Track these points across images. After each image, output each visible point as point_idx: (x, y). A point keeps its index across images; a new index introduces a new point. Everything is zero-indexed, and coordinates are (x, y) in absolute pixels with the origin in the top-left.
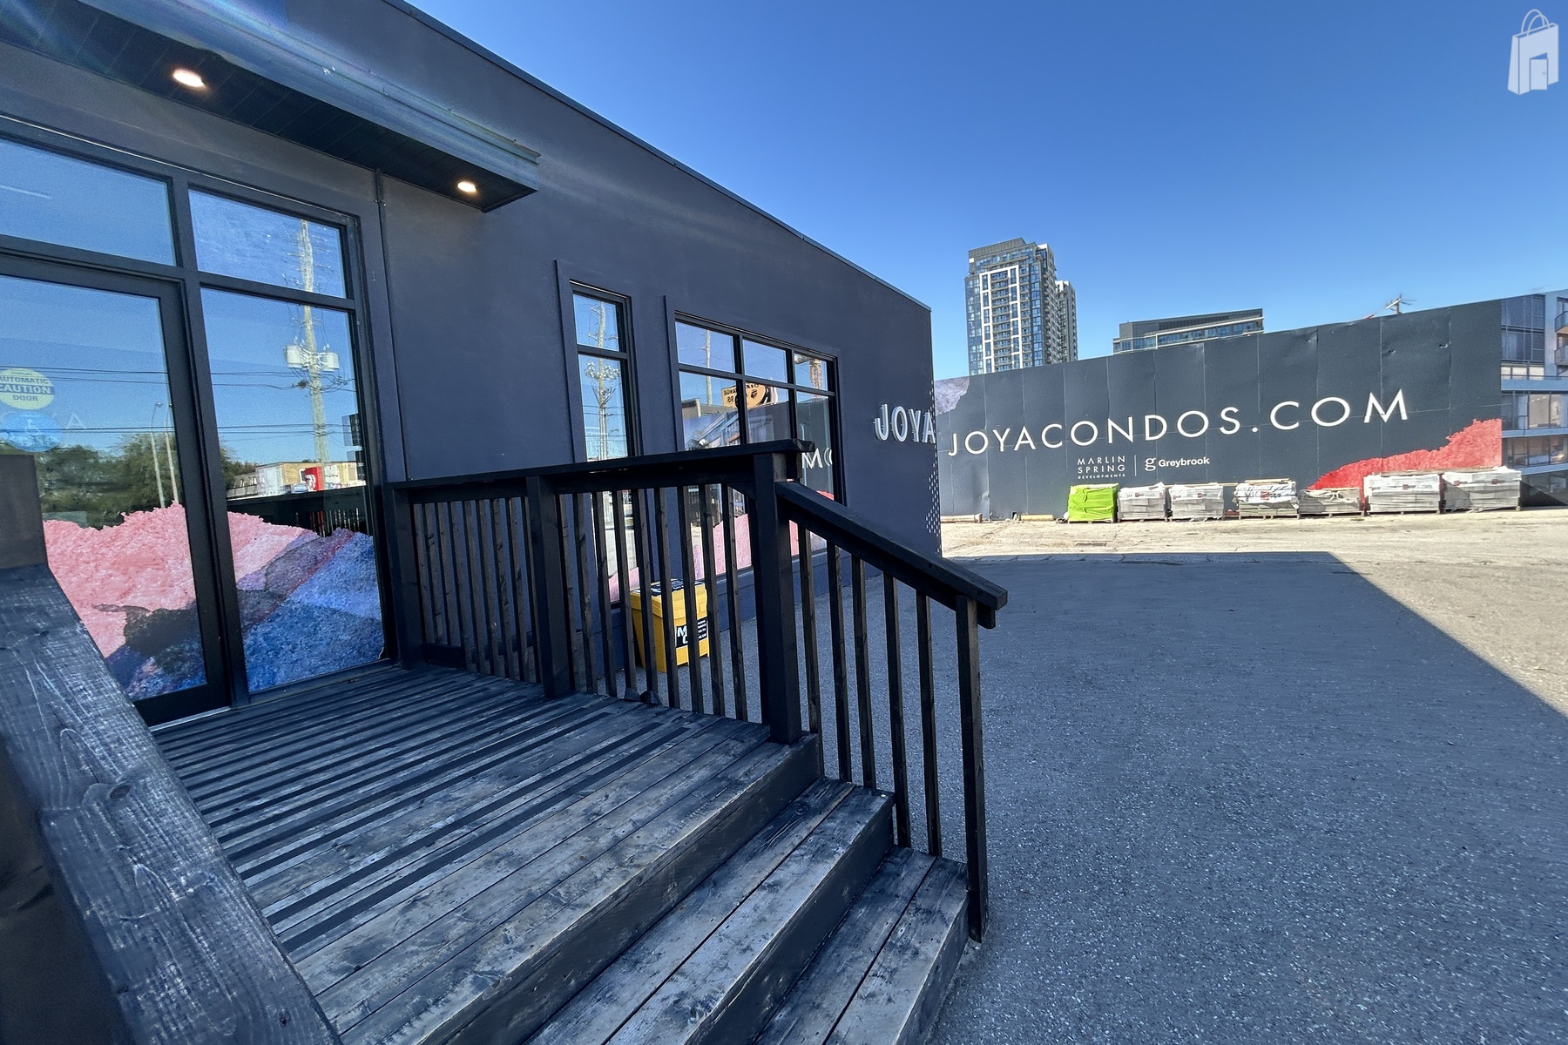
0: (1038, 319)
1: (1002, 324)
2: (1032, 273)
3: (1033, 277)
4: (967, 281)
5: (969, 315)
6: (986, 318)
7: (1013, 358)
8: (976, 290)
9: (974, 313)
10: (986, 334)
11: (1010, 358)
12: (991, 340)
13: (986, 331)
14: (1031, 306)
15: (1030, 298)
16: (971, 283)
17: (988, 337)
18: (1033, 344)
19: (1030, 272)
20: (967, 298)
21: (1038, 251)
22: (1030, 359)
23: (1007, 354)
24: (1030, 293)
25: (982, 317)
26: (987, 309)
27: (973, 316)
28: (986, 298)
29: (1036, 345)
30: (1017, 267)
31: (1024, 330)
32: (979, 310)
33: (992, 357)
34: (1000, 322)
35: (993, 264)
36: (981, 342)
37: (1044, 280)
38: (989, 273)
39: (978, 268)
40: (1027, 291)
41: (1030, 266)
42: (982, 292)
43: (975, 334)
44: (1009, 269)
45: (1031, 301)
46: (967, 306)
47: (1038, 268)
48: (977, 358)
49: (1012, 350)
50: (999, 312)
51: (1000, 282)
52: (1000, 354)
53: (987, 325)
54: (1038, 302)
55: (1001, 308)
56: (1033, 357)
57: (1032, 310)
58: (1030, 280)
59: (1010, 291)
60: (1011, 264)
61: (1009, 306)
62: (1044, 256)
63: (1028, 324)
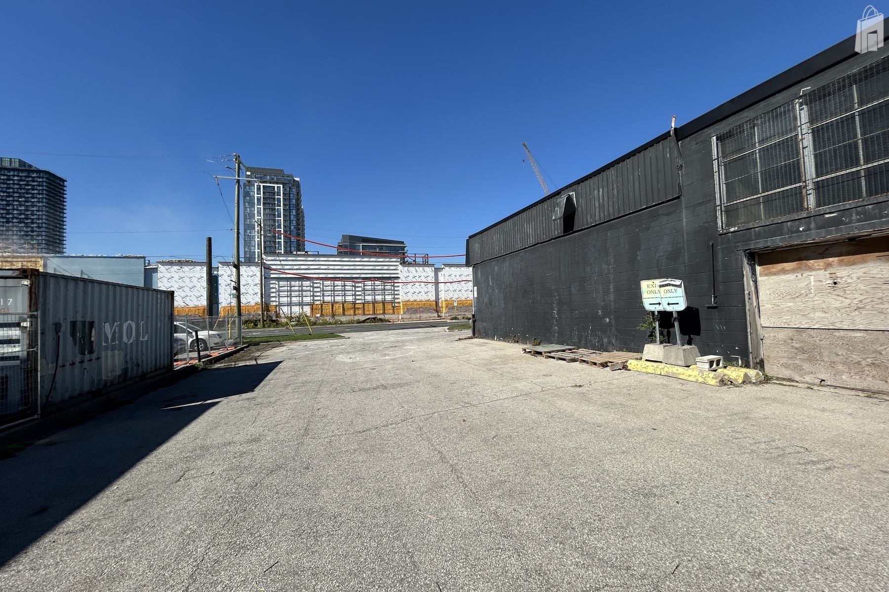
0: (294, 222)
1: (270, 220)
2: (291, 192)
3: (292, 195)
6: (259, 213)
7: (277, 243)
8: (251, 193)
9: (250, 208)
10: (258, 224)
11: (275, 242)
12: (262, 229)
13: (258, 221)
14: (290, 213)
15: (290, 207)
16: (248, 187)
18: (290, 236)
21: (294, 180)
22: (288, 245)
23: (273, 239)
24: (290, 204)
25: (256, 212)
26: (258, 207)
27: (248, 210)
28: (259, 200)
29: (292, 238)
30: (281, 186)
31: (285, 226)
32: (253, 206)
34: (268, 218)
35: (265, 180)
36: (254, 229)
38: (262, 185)
39: (254, 179)
40: (288, 203)
41: (290, 188)
42: (256, 196)
43: (250, 222)
44: (276, 186)
45: (290, 210)
47: (294, 191)
48: (250, 238)
49: (277, 238)
50: (268, 211)
51: (269, 193)
52: (268, 239)
53: (259, 218)
54: (294, 211)
55: (269, 209)
56: (290, 245)
57: (290, 215)
58: (290, 197)
59: (276, 200)
60: (277, 183)
61: (275, 209)
62: (297, 185)
63: (287, 223)
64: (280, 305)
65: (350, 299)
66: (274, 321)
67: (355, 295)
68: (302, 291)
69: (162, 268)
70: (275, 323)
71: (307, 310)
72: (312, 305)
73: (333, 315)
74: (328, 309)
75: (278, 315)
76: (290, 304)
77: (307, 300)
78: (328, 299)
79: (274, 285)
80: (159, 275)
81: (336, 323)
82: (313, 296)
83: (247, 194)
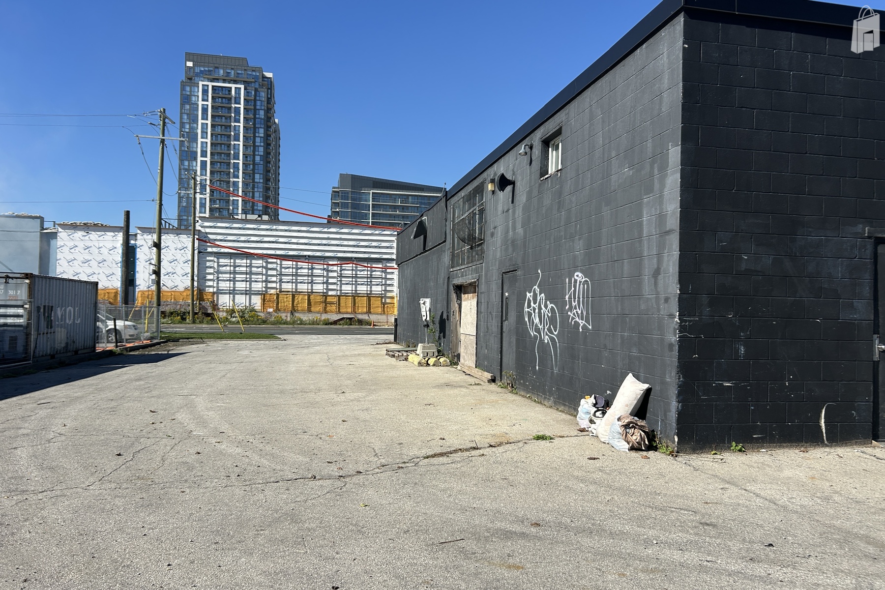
0: (261, 149)
1: (221, 144)
2: (258, 98)
3: (258, 103)
4: (183, 86)
5: (182, 124)
6: (204, 132)
7: (231, 184)
8: (193, 99)
9: (189, 123)
10: (202, 151)
12: (208, 159)
13: (202, 147)
14: (254, 133)
15: (254, 124)
16: (188, 89)
17: (204, 154)
18: (254, 174)
19: (255, 95)
20: (182, 105)
21: (264, 77)
22: (250, 189)
23: (225, 178)
24: (255, 118)
25: (199, 131)
26: (203, 123)
27: (187, 126)
28: (205, 110)
29: (257, 176)
30: (242, 87)
31: (245, 156)
32: (196, 121)
33: (208, 177)
34: (219, 141)
35: (216, 76)
36: (195, 159)
37: (269, 109)
38: (210, 84)
39: (197, 75)
40: (251, 116)
41: (256, 90)
42: (200, 103)
43: (189, 147)
44: (233, 86)
45: (255, 128)
46: (181, 113)
47: (263, 94)
48: (189, 175)
49: (231, 175)
50: (218, 130)
51: (222, 98)
52: (217, 177)
53: (204, 141)
54: (262, 131)
55: (221, 126)
56: (253, 188)
57: (255, 137)
58: (255, 105)
59: (233, 110)
60: (235, 82)
61: (230, 126)
62: (269, 85)
63: (250, 151)
64: (219, 292)
65: (319, 288)
66: (208, 315)
67: (327, 283)
68: (251, 273)
69: (63, 234)
70: (209, 317)
71: (257, 301)
72: (263, 295)
73: (293, 311)
74: (286, 302)
75: (215, 307)
76: (233, 292)
77: (258, 286)
78: (287, 287)
79: (211, 263)
80: (59, 243)
81: (294, 323)
82: (266, 281)
83: (186, 99)
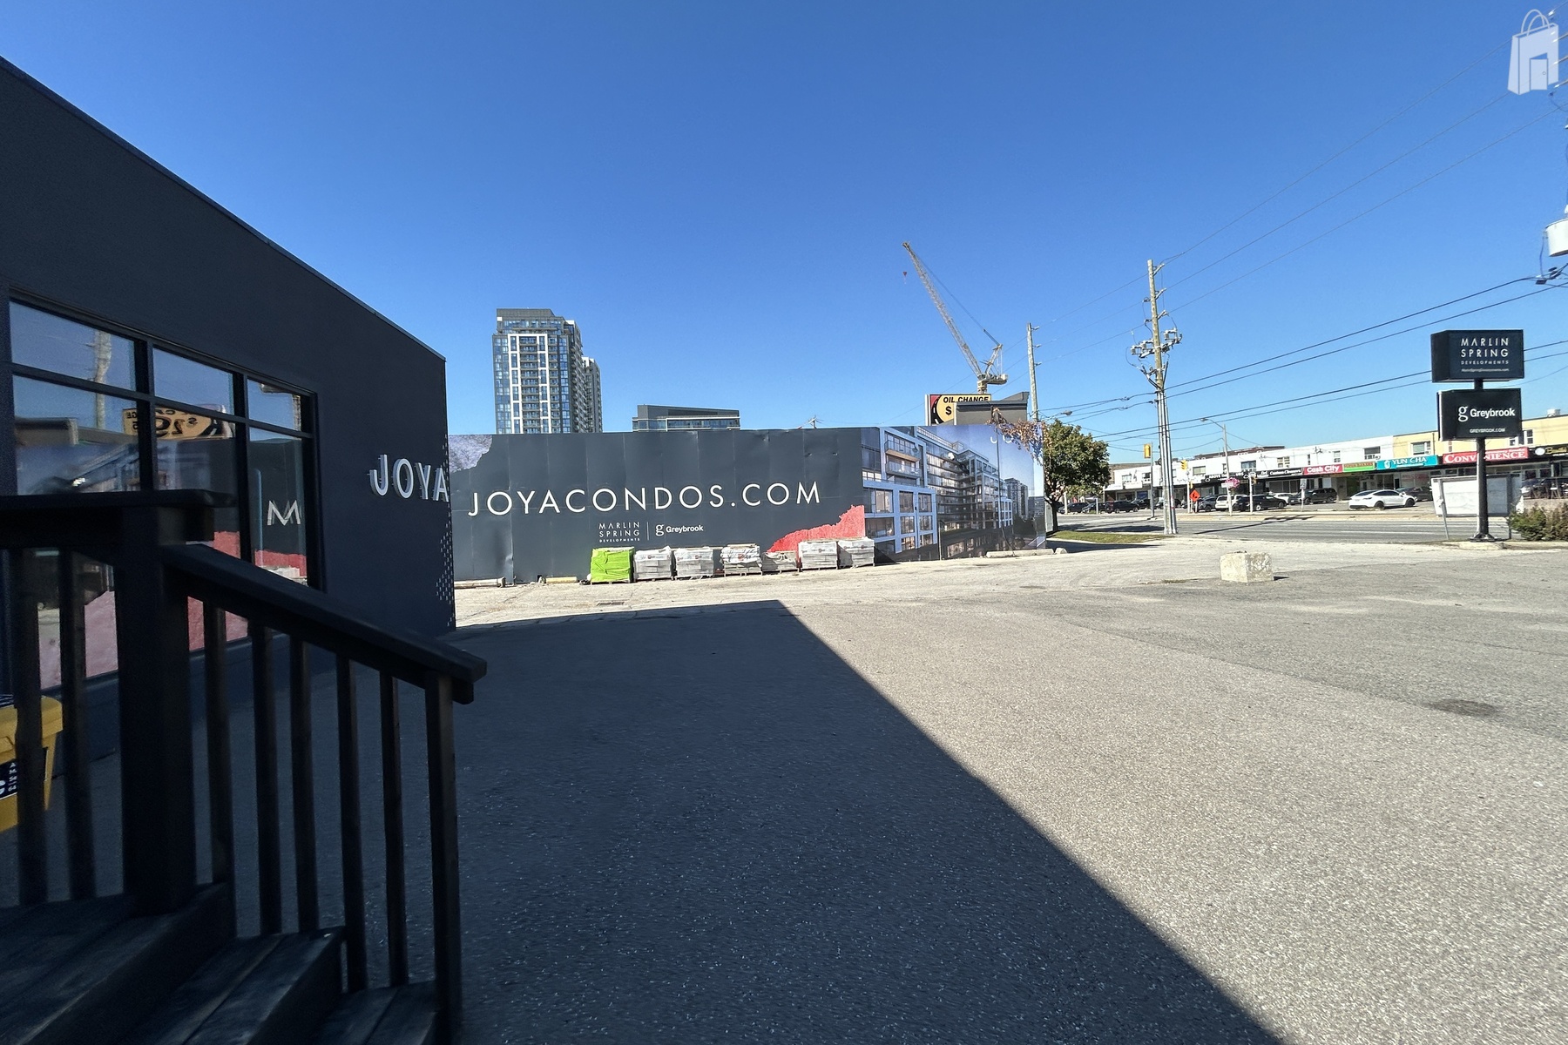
0: (567, 389)
1: (531, 388)
2: (560, 344)
3: (561, 348)
4: (495, 338)
5: (496, 373)
6: (515, 378)
7: (542, 422)
8: (504, 349)
9: (502, 371)
10: (514, 395)
11: (539, 421)
12: (520, 401)
13: (514, 391)
14: (559, 376)
15: (559, 368)
16: (499, 341)
17: (516, 397)
18: (561, 411)
19: (558, 342)
20: (495, 355)
21: (566, 325)
22: (558, 425)
23: (536, 417)
24: (559, 362)
25: (511, 377)
26: (515, 370)
27: (500, 374)
28: (514, 359)
29: (564, 413)
30: (546, 335)
31: (553, 396)
32: (507, 369)
33: (521, 418)
34: (529, 385)
35: (522, 327)
36: (509, 402)
37: (572, 353)
38: (518, 335)
39: (507, 328)
40: (555, 360)
41: (558, 337)
42: (510, 352)
43: (503, 393)
44: (538, 335)
45: (559, 371)
46: (495, 363)
47: (565, 341)
48: (504, 417)
49: (541, 414)
50: (527, 375)
51: (529, 347)
52: (529, 416)
53: (515, 387)
54: (566, 373)
55: (530, 371)
56: (561, 424)
57: (560, 379)
58: (558, 351)
59: (539, 356)
60: (540, 331)
61: (537, 371)
62: (572, 332)
63: (556, 392)
83: (498, 350)
